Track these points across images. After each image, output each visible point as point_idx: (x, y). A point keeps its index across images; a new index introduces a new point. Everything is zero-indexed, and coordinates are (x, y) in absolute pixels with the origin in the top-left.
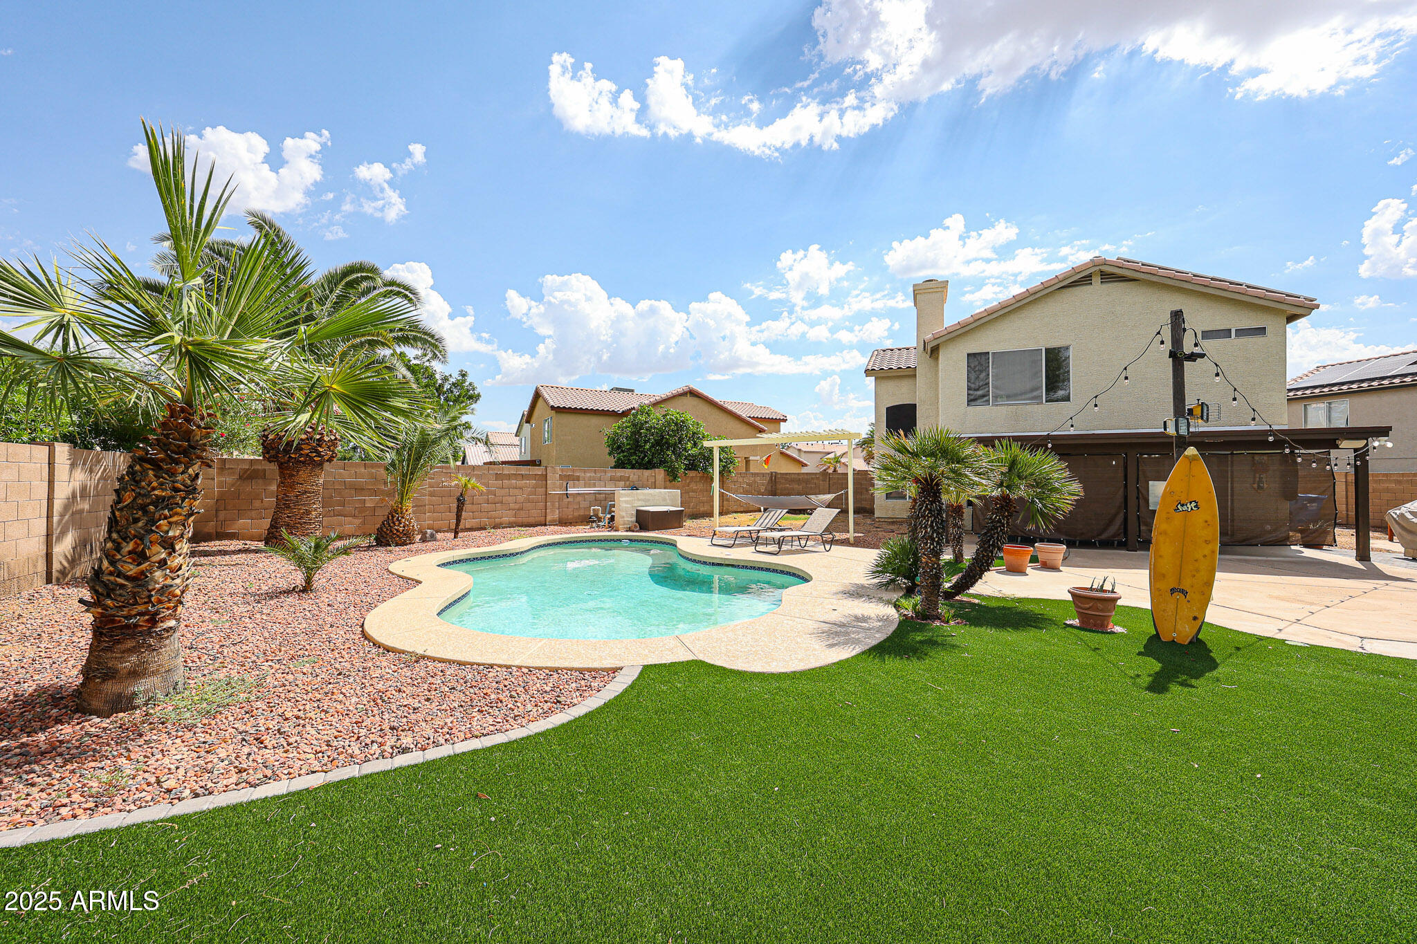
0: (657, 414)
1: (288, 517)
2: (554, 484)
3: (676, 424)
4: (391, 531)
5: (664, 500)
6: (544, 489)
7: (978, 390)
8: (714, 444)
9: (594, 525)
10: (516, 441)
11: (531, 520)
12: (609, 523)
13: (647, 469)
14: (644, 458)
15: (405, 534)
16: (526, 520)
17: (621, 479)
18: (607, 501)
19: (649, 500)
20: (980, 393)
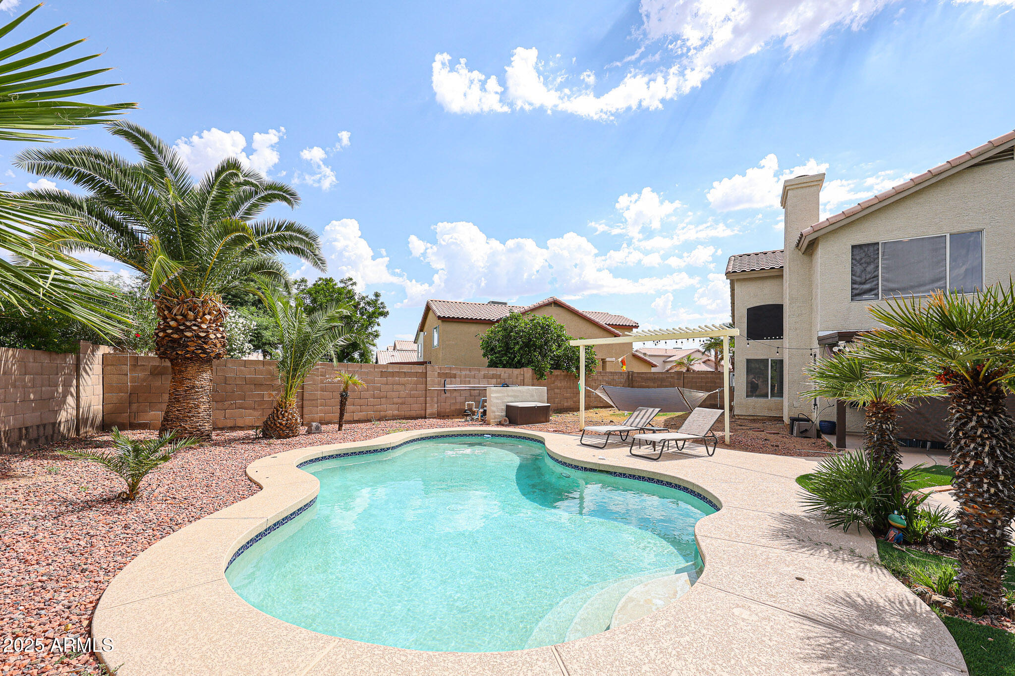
0: (527, 319)
1: (178, 410)
2: (433, 381)
3: (542, 328)
4: (275, 424)
5: (532, 396)
6: (424, 386)
7: (864, 283)
8: (581, 343)
9: (468, 418)
10: (415, 347)
11: (413, 413)
12: (482, 416)
13: (516, 368)
14: (514, 358)
15: (288, 428)
16: (408, 414)
17: (493, 377)
18: (480, 396)
19: (518, 396)
20: (867, 286)
